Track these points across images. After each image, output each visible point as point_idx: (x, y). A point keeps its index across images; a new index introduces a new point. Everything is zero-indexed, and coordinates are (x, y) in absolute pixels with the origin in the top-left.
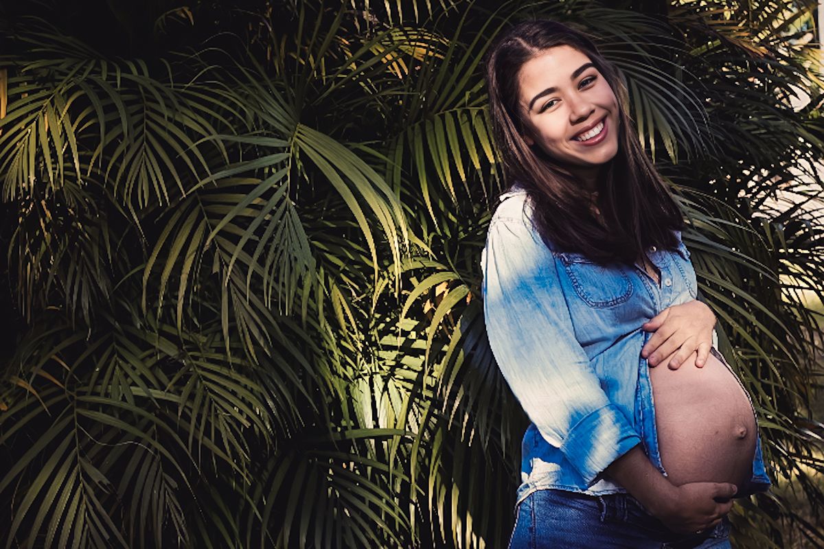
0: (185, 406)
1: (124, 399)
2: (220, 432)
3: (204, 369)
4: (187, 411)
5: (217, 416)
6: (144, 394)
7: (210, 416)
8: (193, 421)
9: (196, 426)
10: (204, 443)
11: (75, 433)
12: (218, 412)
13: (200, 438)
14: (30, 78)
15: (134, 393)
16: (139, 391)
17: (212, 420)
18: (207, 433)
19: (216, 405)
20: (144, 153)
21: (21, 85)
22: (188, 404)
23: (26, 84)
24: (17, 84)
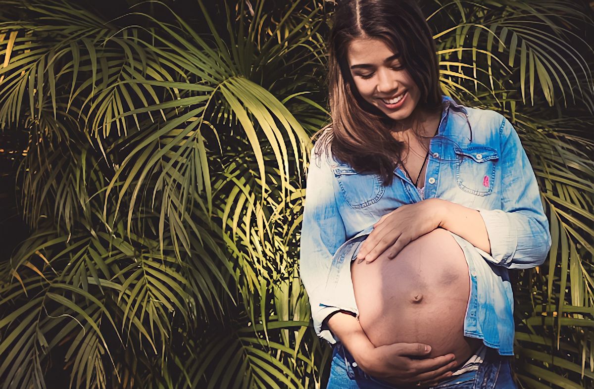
0: (125, 293)
1: (81, 287)
2: (148, 314)
3: (150, 267)
4: (125, 297)
5: (148, 302)
6: (95, 283)
7: (143, 302)
8: (129, 305)
9: (130, 308)
10: (133, 322)
11: (40, 310)
12: (151, 298)
13: (131, 318)
14: (34, 38)
15: (90, 282)
16: (92, 281)
17: (144, 304)
18: (138, 314)
19: (150, 293)
20: (113, 96)
21: (26, 43)
22: (128, 292)
23: (30, 42)
24: (22, 43)
